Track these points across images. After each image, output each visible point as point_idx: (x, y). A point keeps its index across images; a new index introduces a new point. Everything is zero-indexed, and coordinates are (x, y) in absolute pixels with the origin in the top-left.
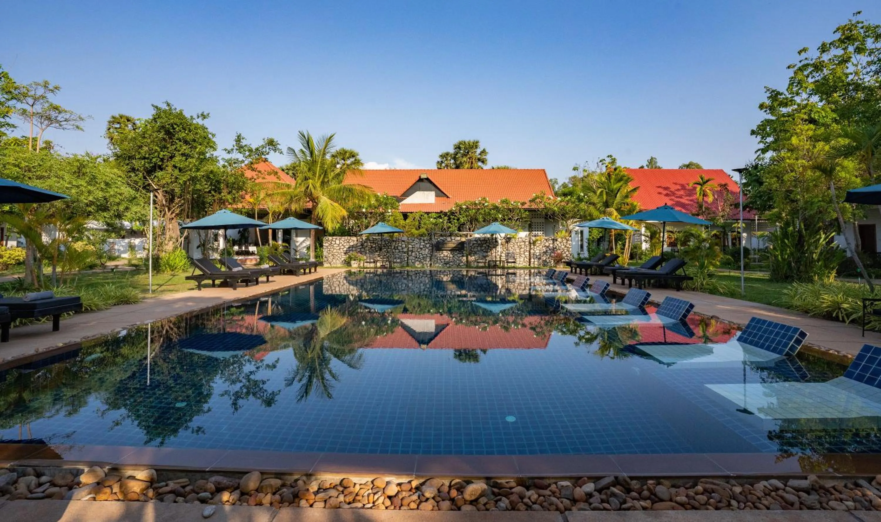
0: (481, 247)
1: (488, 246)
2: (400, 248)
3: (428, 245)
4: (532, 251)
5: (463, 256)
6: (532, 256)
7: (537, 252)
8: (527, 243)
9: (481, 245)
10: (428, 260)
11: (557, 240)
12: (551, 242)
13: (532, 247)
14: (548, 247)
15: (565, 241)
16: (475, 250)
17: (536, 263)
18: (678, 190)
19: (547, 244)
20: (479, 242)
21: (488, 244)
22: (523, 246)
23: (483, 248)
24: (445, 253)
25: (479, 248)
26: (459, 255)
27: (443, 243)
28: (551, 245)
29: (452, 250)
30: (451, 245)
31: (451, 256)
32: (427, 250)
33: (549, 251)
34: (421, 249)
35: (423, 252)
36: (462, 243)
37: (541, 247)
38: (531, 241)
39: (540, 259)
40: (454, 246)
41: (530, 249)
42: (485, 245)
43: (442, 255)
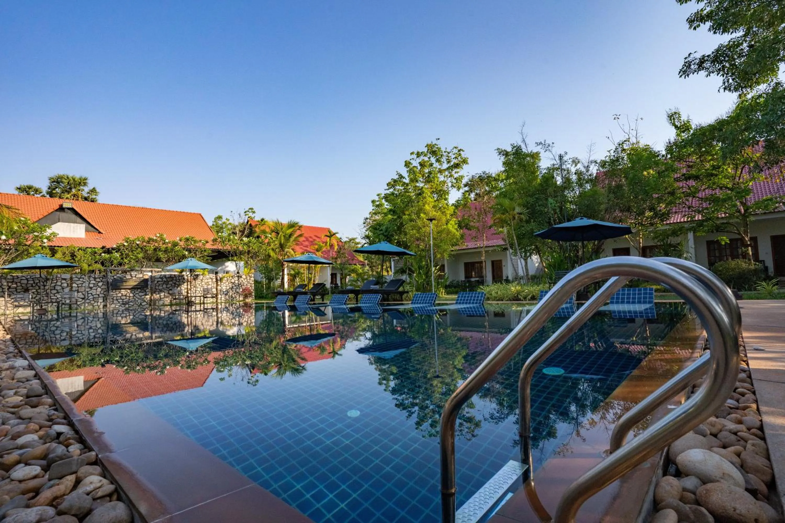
0: (167, 285)
1: (175, 284)
2: (58, 288)
3: (100, 284)
4: (219, 288)
5: (146, 295)
6: (219, 292)
7: (224, 289)
8: (214, 280)
9: (166, 283)
10: (101, 301)
11: (241, 277)
12: (236, 279)
13: (219, 283)
14: (233, 283)
15: (248, 278)
16: (160, 288)
17: (223, 299)
18: (304, 241)
19: (233, 281)
20: (165, 279)
21: (174, 282)
22: (210, 283)
23: (168, 286)
24: (123, 292)
25: (165, 286)
26: (141, 294)
27: (122, 281)
28: (237, 282)
29: (133, 289)
30: (132, 283)
31: (131, 295)
32: (99, 290)
33: (235, 287)
34: (91, 288)
35: (94, 292)
36: (146, 281)
37: (227, 283)
38: (219, 278)
39: (226, 294)
40: (136, 284)
41: (217, 285)
42: (171, 283)
43: (120, 295)
